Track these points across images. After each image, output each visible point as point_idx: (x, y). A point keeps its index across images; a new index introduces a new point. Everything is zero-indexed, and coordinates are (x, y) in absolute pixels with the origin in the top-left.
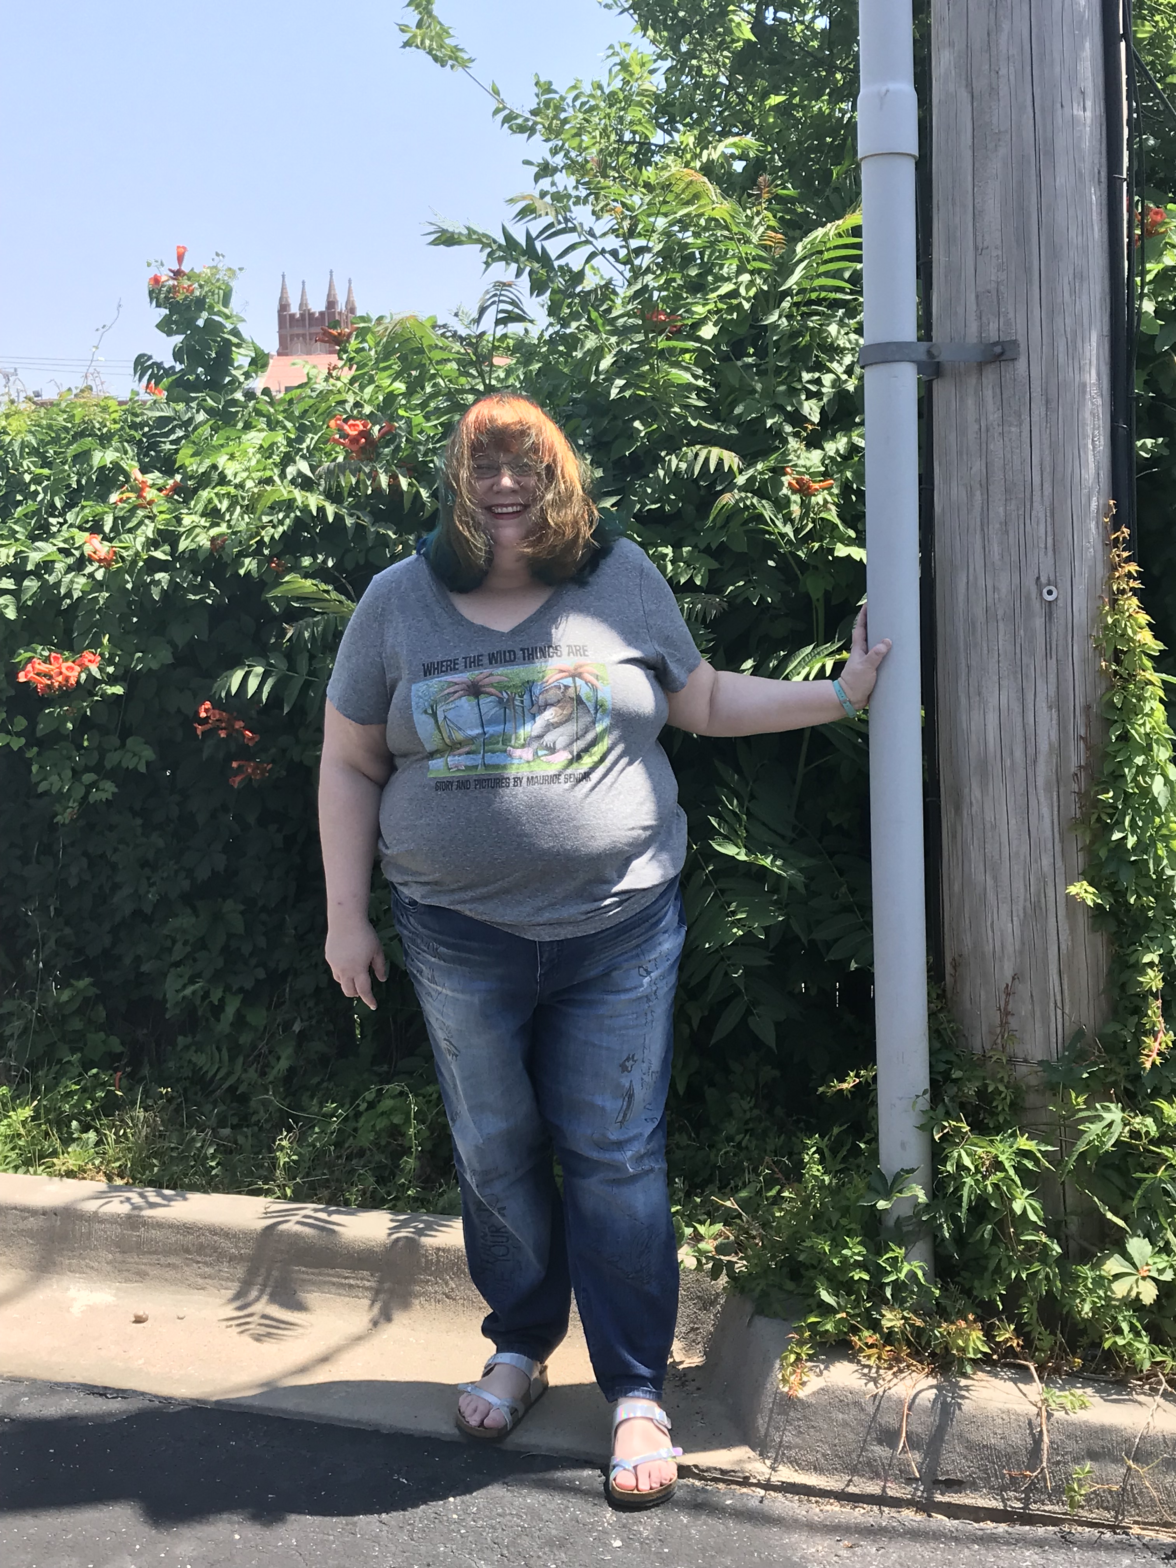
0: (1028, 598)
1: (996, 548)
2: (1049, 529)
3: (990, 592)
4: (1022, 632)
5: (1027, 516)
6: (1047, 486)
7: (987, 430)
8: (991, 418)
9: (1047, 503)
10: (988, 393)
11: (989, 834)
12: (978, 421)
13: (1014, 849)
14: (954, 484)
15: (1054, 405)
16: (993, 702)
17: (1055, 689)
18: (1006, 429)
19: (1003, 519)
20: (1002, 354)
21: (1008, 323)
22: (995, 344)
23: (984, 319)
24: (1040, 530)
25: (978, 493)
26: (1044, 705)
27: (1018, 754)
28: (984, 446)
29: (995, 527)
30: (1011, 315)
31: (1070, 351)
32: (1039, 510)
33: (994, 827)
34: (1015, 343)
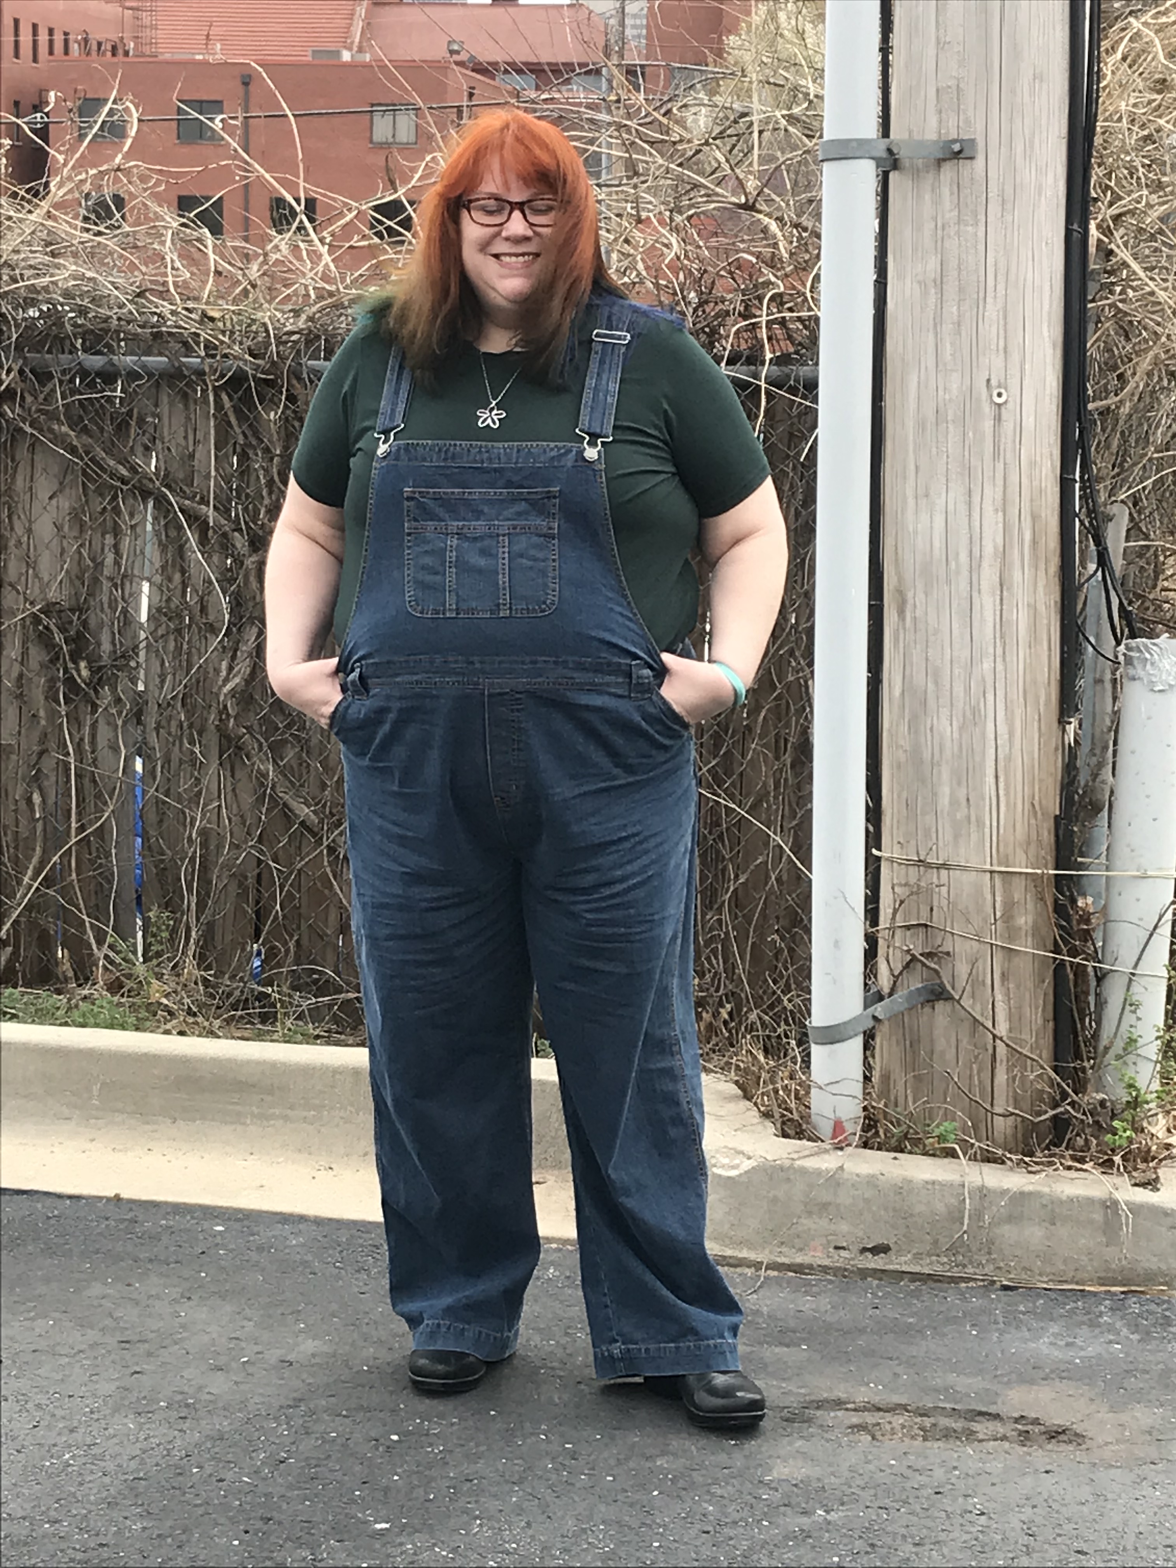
0: (979, 400)
1: (948, 349)
2: (1002, 332)
3: (941, 393)
4: (971, 434)
5: (980, 316)
6: (1001, 287)
7: (943, 229)
8: (947, 216)
9: (1000, 305)
10: (946, 191)
11: (932, 639)
12: (935, 219)
13: (955, 654)
14: (908, 281)
15: (1009, 206)
16: (940, 502)
17: (1001, 493)
18: (962, 227)
19: (955, 318)
20: (960, 152)
21: (967, 121)
22: (954, 141)
23: (944, 115)
24: (991, 331)
25: (933, 291)
26: (991, 508)
27: (964, 557)
28: (939, 243)
29: (947, 328)
30: (970, 113)
31: (1028, 153)
32: (992, 310)
33: (936, 632)
34: (973, 141)
